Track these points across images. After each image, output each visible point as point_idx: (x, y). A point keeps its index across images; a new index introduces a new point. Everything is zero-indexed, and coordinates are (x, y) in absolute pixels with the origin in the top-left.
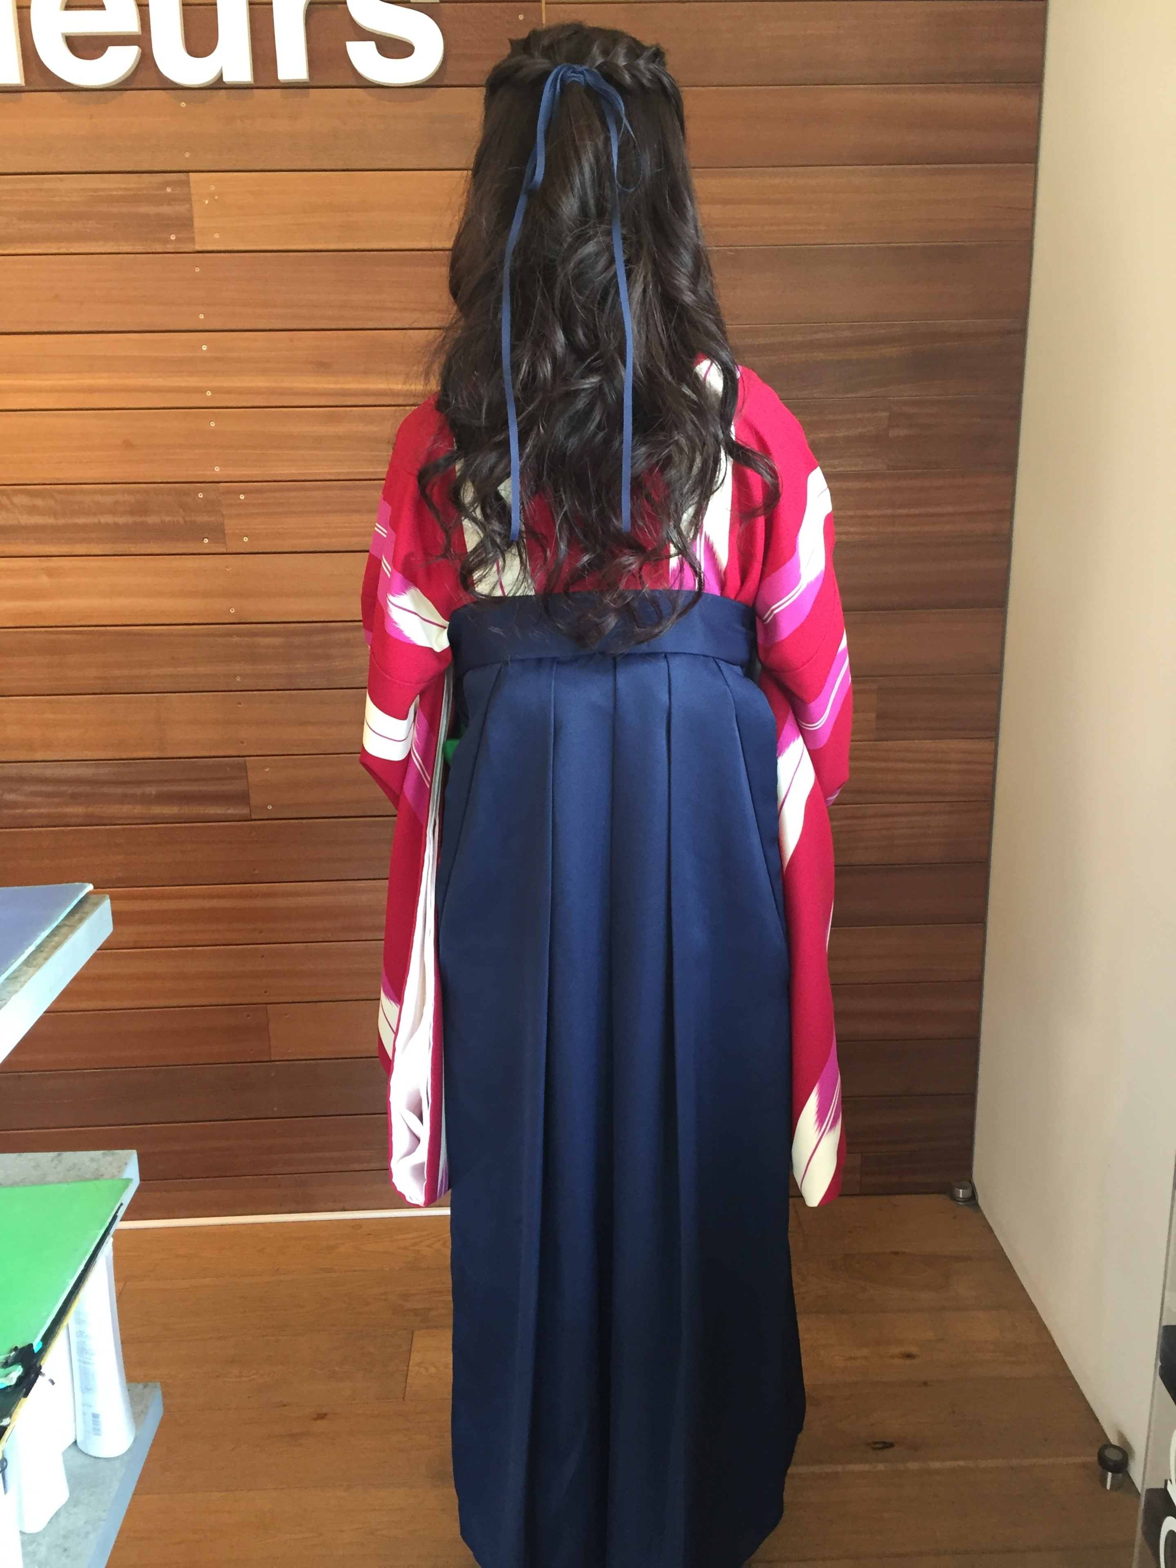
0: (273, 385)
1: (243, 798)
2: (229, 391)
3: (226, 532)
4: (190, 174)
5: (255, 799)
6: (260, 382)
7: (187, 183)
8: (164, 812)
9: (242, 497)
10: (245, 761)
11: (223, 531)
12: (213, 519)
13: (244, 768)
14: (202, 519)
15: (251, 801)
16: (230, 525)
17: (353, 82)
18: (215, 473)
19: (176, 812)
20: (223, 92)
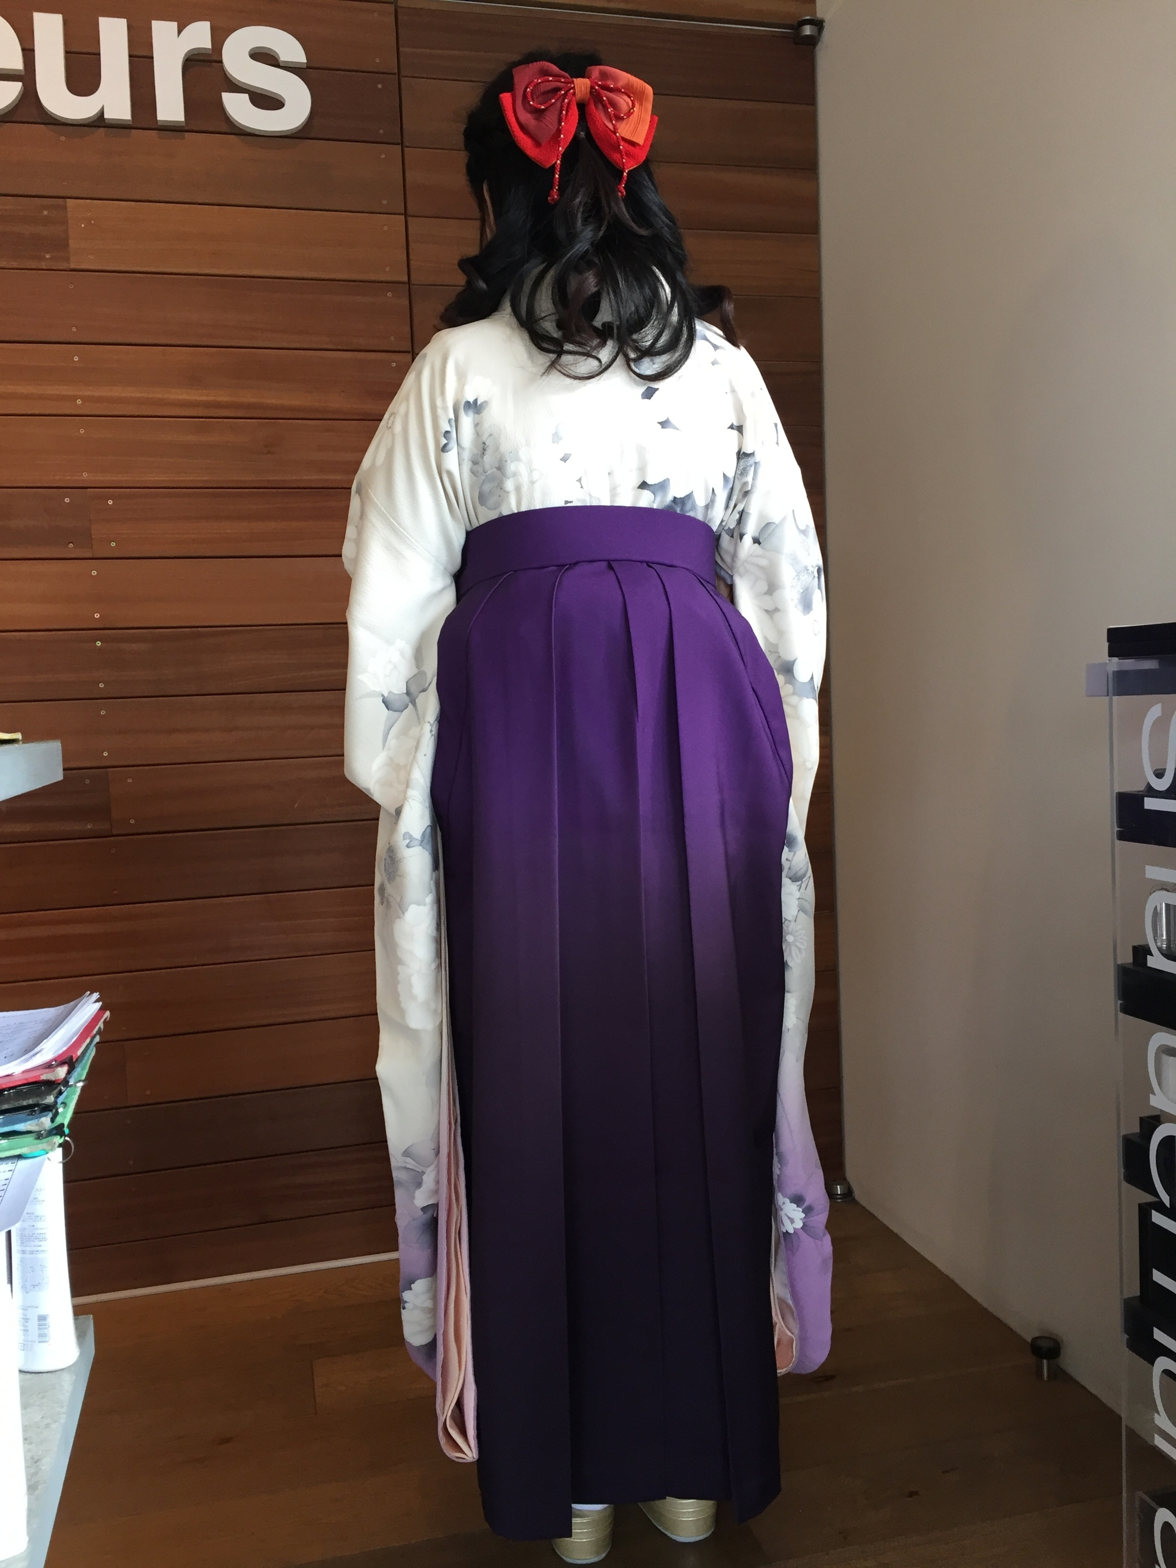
2: (100, 400)
3: (92, 536)
4: (67, 200)
5: (116, 813)
6: (131, 393)
7: (65, 207)
8: (15, 830)
9: (110, 502)
10: (107, 773)
11: (89, 536)
12: (79, 524)
14: (67, 523)
15: (112, 816)
16: (97, 530)
17: (225, 128)
18: (82, 478)
19: (29, 829)
20: (102, 131)
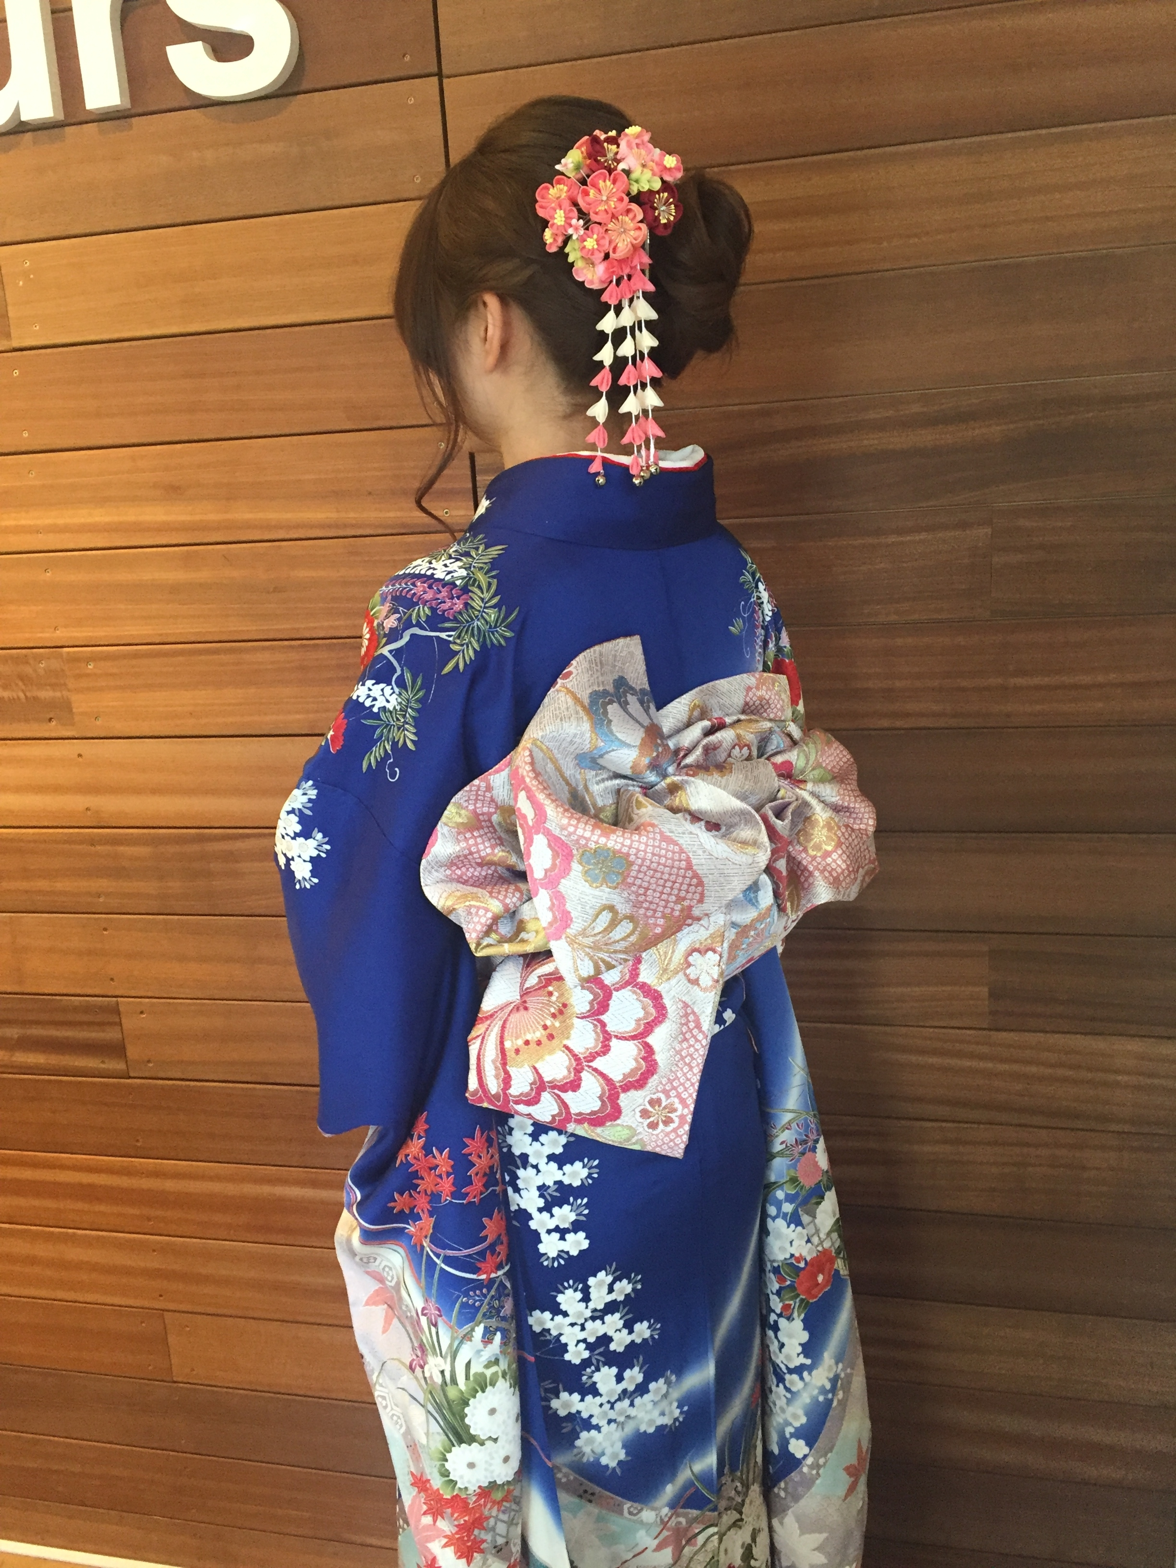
0: (116, 519)
1: (118, 1050)
3: (74, 710)
5: (132, 1052)
6: (100, 516)
8: (29, 1061)
9: (91, 665)
10: (117, 1003)
11: (70, 709)
12: (58, 694)
13: (116, 1010)
14: (46, 694)
15: (128, 1054)
16: (81, 703)
18: (55, 635)
19: (42, 1061)
